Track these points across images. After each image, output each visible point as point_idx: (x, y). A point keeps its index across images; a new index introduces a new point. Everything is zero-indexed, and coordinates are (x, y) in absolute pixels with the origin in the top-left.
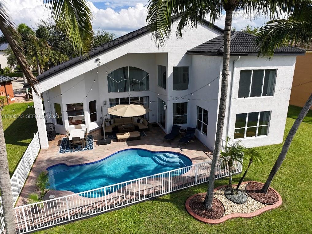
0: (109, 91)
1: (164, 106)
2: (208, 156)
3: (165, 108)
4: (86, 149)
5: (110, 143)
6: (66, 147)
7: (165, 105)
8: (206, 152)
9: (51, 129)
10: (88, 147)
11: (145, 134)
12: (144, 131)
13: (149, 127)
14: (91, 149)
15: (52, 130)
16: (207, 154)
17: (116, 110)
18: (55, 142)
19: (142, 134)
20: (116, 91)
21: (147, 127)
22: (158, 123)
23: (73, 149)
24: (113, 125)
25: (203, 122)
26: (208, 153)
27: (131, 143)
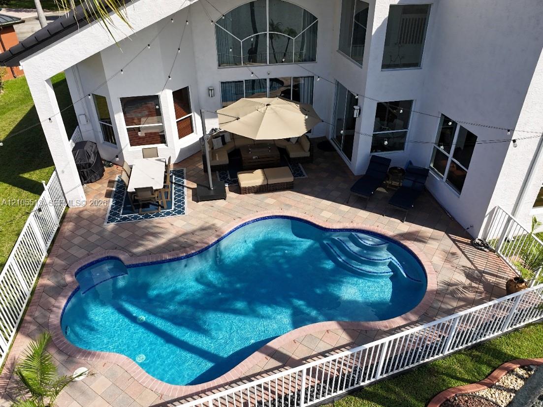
0: (221, 64)
1: (354, 109)
2: (459, 247)
3: (356, 113)
4: (168, 214)
5: (223, 197)
6: (123, 202)
7: (355, 107)
8: (453, 237)
9: (89, 157)
10: (173, 207)
11: (302, 169)
12: (301, 163)
13: (311, 155)
14: (179, 212)
15: (92, 160)
16: (454, 241)
17: (238, 119)
18: (100, 186)
19: (297, 173)
20: (236, 63)
21: (308, 154)
22: (332, 139)
23: (141, 209)
24: (230, 147)
25: (454, 156)
26: (458, 238)
27: (271, 197)
